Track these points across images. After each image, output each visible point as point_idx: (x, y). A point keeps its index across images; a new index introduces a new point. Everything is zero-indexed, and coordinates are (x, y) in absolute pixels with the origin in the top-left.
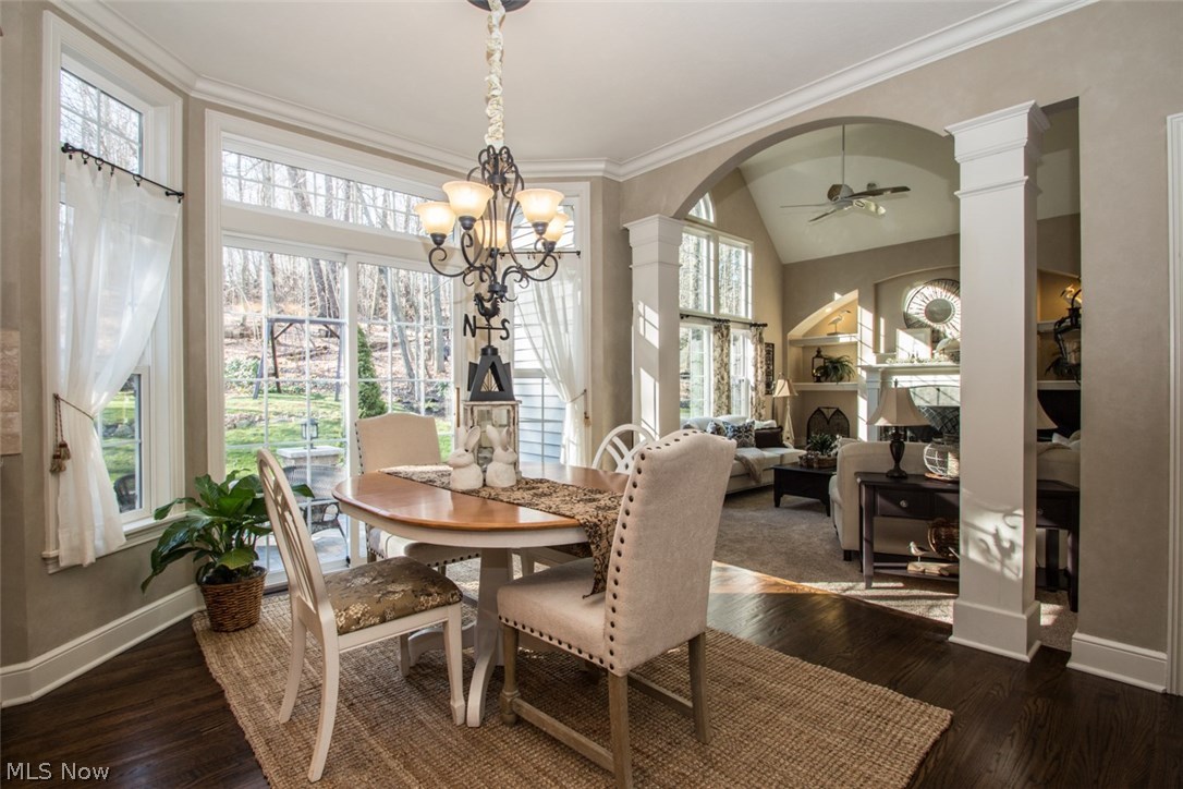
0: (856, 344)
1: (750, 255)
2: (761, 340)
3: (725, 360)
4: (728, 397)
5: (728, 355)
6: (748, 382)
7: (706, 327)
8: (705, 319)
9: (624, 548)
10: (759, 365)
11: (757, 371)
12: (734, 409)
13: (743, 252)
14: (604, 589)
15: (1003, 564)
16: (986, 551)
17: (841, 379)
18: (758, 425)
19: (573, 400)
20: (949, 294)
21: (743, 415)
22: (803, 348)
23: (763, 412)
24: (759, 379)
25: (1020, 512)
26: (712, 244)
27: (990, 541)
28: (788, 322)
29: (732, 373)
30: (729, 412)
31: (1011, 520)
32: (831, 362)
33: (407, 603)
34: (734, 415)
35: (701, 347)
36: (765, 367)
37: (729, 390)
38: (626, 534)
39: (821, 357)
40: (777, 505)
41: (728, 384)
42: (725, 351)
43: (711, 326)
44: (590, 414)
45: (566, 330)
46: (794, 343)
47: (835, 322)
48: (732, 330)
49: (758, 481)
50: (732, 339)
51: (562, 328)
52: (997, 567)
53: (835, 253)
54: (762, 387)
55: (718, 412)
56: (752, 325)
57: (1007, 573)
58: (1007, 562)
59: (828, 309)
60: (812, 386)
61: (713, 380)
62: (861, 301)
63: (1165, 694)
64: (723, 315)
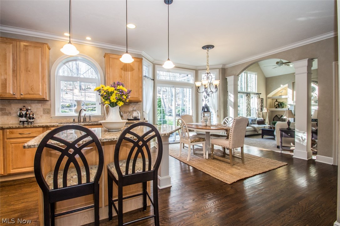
0: (287, 98)
1: (256, 76)
2: (259, 98)
3: (249, 103)
4: (250, 112)
5: (250, 102)
6: (256, 109)
7: (244, 95)
8: (244, 93)
9: (232, 132)
10: (259, 104)
11: (258, 106)
12: (251, 115)
13: (254, 75)
14: (228, 139)
15: (303, 142)
16: (300, 140)
17: (283, 107)
18: (258, 119)
19: (215, 112)
20: (314, 85)
21: (254, 116)
22: (272, 99)
23: (260, 116)
24: (259, 107)
25: (306, 133)
26: (246, 74)
27: (301, 138)
28: (267, 92)
29: (251, 106)
30: (250, 116)
31: (304, 134)
32: (280, 103)
33: (199, 140)
34: (252, 116)
35: (243, 99)
36: (260, 104)
37: (250, 110)
38: (231, 134)
39: (277, 102)
40: (262, 138)
41: (250, 109)
42: (249, 101)
43: (245, 95)
44: (219, 115)
45: (214, 99)
46: (269, 98)
47: (281, 92)
48: (251, 95)
49: (258, 132)
50: (251, 98)
51: (213, 98)
52: (302, 143)
53: (281, 74)
54: (260, 110)
55: (247, 116)
56: (257, 94)
57: (304, 144)
58: (304, 142)
59: (279, 89)
60: (274, 109)
61: (246, 108)
62: (288, 87)
63: (332, 165)
64: (249, 92)
